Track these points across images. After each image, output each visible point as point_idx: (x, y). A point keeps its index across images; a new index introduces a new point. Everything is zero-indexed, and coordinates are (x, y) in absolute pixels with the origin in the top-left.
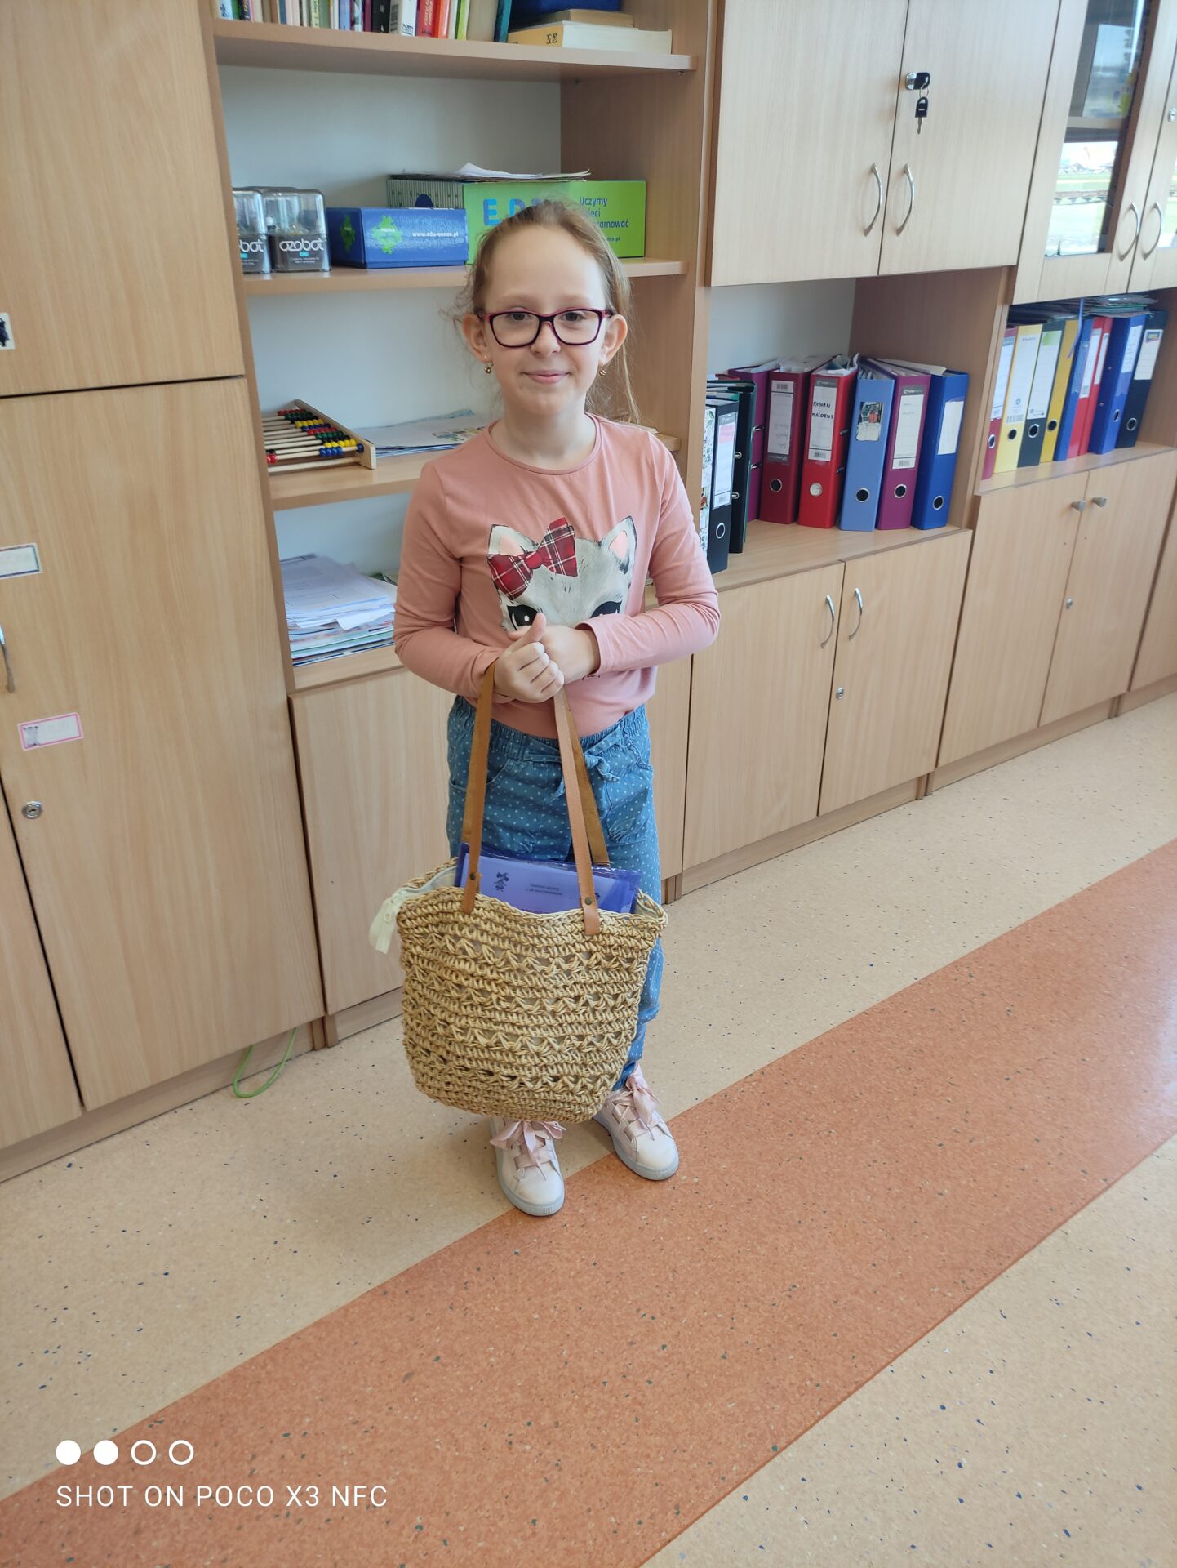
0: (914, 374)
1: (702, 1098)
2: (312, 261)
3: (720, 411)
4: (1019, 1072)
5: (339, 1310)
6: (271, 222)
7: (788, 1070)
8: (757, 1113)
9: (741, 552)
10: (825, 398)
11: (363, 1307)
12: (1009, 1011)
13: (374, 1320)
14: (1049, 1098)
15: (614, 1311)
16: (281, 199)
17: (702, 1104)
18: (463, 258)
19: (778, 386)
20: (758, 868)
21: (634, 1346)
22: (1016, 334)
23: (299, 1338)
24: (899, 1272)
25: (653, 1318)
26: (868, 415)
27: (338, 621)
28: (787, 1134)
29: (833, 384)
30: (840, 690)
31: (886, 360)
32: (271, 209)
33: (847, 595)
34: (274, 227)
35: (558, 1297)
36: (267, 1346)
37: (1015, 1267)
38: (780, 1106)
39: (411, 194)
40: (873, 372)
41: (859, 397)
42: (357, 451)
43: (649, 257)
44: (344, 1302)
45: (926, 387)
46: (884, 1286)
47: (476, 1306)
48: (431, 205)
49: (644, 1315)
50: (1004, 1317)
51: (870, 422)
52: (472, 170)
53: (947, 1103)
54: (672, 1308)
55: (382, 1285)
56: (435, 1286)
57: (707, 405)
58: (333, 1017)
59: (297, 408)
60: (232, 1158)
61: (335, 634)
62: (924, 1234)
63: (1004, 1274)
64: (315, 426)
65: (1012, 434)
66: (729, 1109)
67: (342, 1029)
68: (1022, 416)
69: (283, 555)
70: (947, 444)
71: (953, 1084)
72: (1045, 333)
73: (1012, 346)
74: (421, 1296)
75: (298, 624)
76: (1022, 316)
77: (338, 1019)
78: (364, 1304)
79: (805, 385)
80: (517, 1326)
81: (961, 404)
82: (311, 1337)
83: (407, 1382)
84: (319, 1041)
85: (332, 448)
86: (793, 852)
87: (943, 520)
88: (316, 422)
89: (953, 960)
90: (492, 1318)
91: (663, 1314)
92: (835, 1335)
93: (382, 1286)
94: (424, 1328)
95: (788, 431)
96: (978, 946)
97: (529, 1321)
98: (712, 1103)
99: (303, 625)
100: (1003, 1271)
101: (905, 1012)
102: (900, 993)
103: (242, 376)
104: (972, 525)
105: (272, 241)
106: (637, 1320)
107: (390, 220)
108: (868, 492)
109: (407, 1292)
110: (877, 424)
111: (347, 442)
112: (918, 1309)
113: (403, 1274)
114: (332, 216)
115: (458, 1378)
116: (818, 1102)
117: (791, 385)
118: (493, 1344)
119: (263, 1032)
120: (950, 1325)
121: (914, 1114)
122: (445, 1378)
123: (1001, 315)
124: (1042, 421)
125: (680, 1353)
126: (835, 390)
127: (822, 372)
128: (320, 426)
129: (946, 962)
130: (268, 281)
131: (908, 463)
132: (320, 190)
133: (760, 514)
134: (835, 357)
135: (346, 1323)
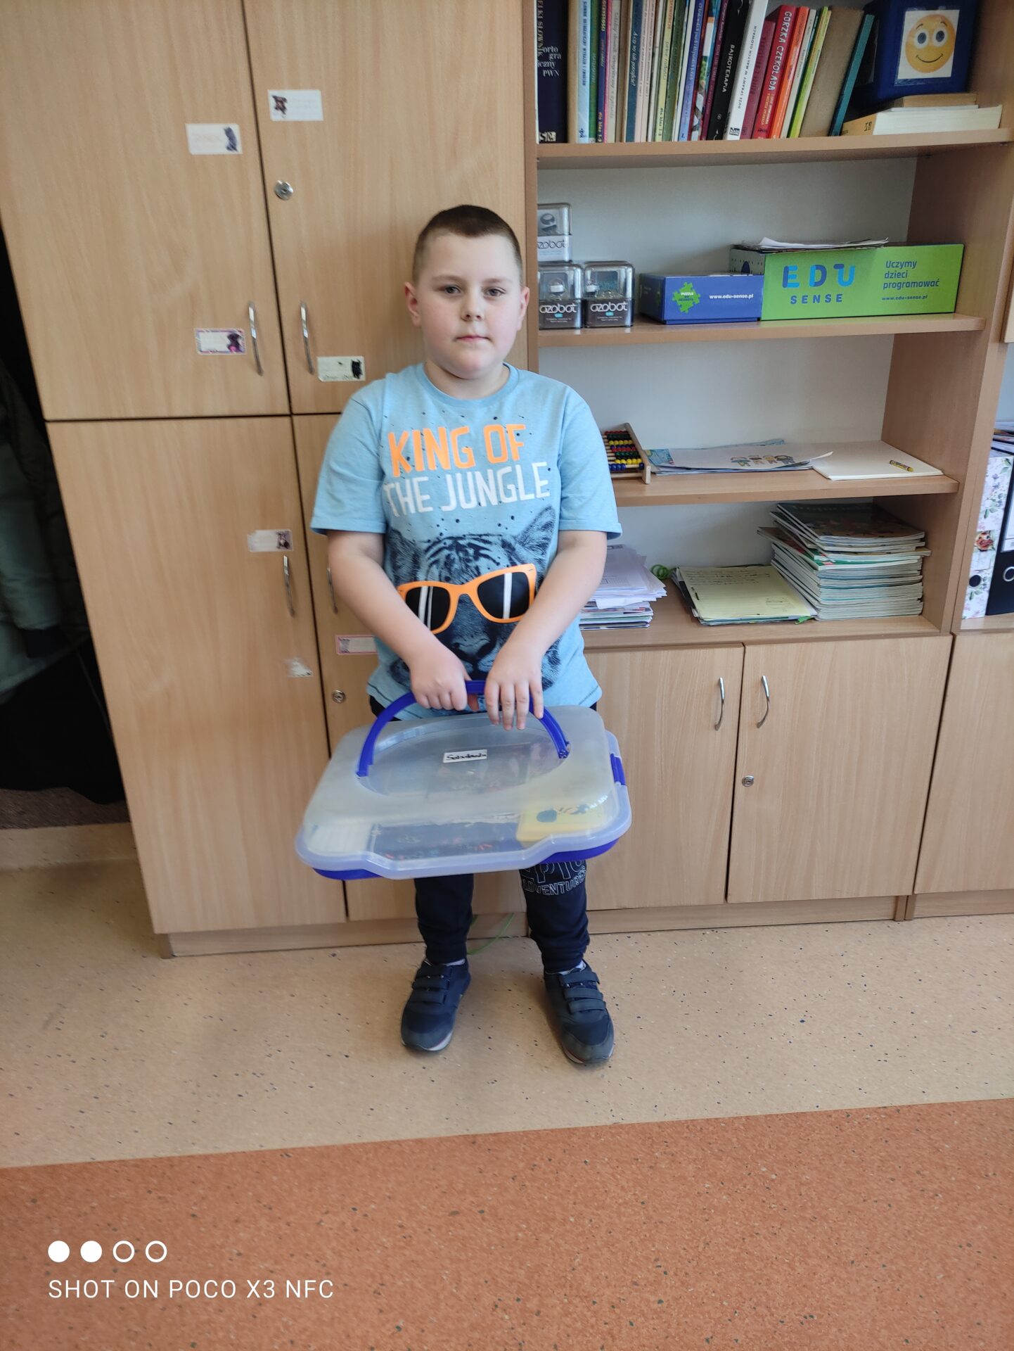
1: (823, 1108)
2: (617, 319)
5: (436, 1138)
7: (927, 1118)
8: (870, 1145)
13: (455, 1158)
15: (636, 1249)
17: (820, 1113)
18: (756, 315)
21: (636, 1287)
25: (665, 1273)
27: (597, 601)
28: (889, 1176)
34: (590, 293)
35: (598, 1215)
38: (897, 1148)
39: (740, 261)
42: (641, 468)
43: (957, 313)
44: (443, 1134)
47: (532, 1186)
49: (659, 1267)
54: (687, 1274)
55: (476, 1135)
56: (511, 1156)
61: (594, 611)
64: (622, 446)
66: (843, 1128)
74: (497, 1158)
80: (554, 1219)
83: (452, 1217)
85: (619, 464)
88: (626, 442)
90: (538, 1202)
91: (676, 1275)
94: (486, 1183)
97: (564, 1220)
98: (830, 1116)
105: (585, 304)
106: (650, 1267)
107: (691, 284)
109: (489, 1150)
111: (635, 460)
113: (495, 1135)
115: (488, 1234)
116: (940, 1161)
118: (528, 1223)
122: (479, 1229)
125: (671, 1315)
128: (626, 445)
130: (579, 335)
132: (632, 265)
135: (436, 1151)
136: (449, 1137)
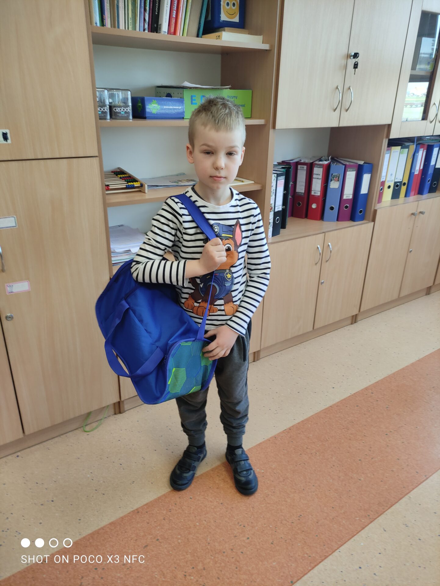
0: (352, 164)
1: (266, 438)
2: (126, 115)
3: (278, 175)
4: (391, 432)
5: (120, 518)
6: (111, 101)
7: (300, 428)
8: (287, 445)
9: (285, 228)
10: (318, 172)
11: (129, 517)
12: (387, 407)
13: (133, 523)
14: (403, 442)
15: (229, 523)
16: (115, 92)
17: (266, 441)
18: (182, 116)
19: (301, 167)
20: (290, 349)
21: (236, 538)
22: (391, 150)
23: (103, 529)
24: (343, 511)
25: (244, 526)
26: (335, 178)
27: (131, 249)
28: (299, 453)
29: (322, 167)
30: (322, 281)
31: (341, 159)
32: (112, 96)
33: (326, 245)
34: (112, 103)
35: (207, 517)
36: (90, 532)
37: (389, 510)
38: (297, 443)
39: (164, 93)
40: (336, 163)
41: (331, 173)
42: (140, 186)
43: (253, 118)
44: (122, 515)
45: (356, 169)
46: (337, 516)
47: (174, 518)
48: (171, 97)
49: (241, 525)
50: (385, 531)
51: (335, 181)
52: (187, 84)
53: (363, 443)
54: (252, 523)
56: (158, 510)
57: (273, 173)
58: (123, 401)
59: (119, 170)
60: (81, 456)
61: (130, 254)
62: (353, 496)
63: (385, 513)
64: (125, 177)
65: (389, 187)
66: (277, 443)
67: (126, 407)
68: (393, 180)
69: (111, 224)
70: (364, 190)
71: (365, 436)
72: (402, 150)
73: (389, 154)
74: (152, 514)
75: (115, 250)
76: (393, 143)
77: (125, 402)
78: (130, 516)
79: (310, 167)
80: (190, 527)
81: (370, 175)
82: (108, 529)
83: (145, 549)
84: (117, 410)
85: (131, 185)
86: (304, 343)
87: (363, 218)
88: (126, 175)
89: (365, 387)
90: (180, 524)
91: (248, 525)
92: (317, 536)
93: (137, 509)
94: (153, 527)
95: (304, 184)
96: (375, 382)
97: (194, 526)
98: (270, 440)
99: (117, 251)
100: (385, 512)
101: (347, 407)
102: (344, 399)
103: (97, 156)
104: (374, 220)
105: (111, 107)
106: (238, 527)
107: (156, 101)
108: (334, 207)
109: (147, 512)
110: (338, 182)
111: (137, 183)
112: (350, 526)
113: (146, 505)
114: (134, 100)
115: (166, 548)
116: (311, 441)
117: (305, 167)
118: (180, 534)
119: (95, 407)
120: (363, 533)
121: (350, 447)
122: (160, 548)
123: (385, 142)
124: (401, 182)
125: (255, 541)
126: (322, 169)
127: (317, 162)
128: (127, 177)
129: (362, 387)
130: (108, 122)
131: (349, 197)
132: (130, 90)
133: (293, 215)
134: (322, 157)
135: (122, 524)
136: (126, 515)
